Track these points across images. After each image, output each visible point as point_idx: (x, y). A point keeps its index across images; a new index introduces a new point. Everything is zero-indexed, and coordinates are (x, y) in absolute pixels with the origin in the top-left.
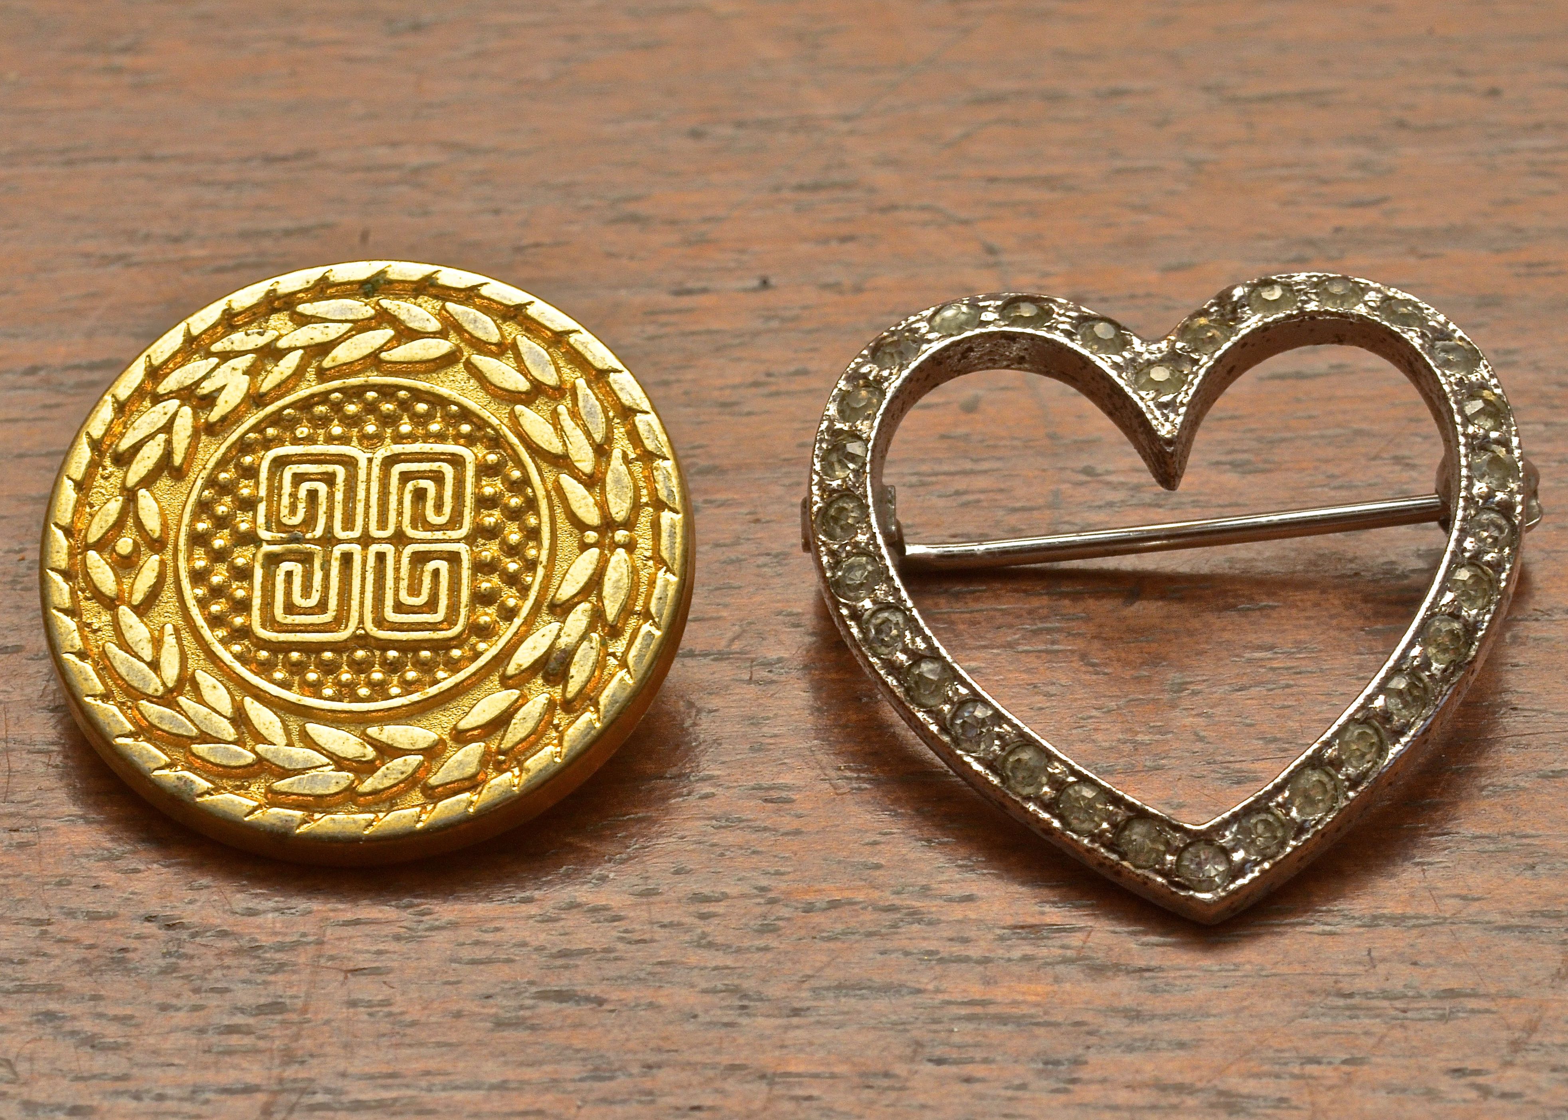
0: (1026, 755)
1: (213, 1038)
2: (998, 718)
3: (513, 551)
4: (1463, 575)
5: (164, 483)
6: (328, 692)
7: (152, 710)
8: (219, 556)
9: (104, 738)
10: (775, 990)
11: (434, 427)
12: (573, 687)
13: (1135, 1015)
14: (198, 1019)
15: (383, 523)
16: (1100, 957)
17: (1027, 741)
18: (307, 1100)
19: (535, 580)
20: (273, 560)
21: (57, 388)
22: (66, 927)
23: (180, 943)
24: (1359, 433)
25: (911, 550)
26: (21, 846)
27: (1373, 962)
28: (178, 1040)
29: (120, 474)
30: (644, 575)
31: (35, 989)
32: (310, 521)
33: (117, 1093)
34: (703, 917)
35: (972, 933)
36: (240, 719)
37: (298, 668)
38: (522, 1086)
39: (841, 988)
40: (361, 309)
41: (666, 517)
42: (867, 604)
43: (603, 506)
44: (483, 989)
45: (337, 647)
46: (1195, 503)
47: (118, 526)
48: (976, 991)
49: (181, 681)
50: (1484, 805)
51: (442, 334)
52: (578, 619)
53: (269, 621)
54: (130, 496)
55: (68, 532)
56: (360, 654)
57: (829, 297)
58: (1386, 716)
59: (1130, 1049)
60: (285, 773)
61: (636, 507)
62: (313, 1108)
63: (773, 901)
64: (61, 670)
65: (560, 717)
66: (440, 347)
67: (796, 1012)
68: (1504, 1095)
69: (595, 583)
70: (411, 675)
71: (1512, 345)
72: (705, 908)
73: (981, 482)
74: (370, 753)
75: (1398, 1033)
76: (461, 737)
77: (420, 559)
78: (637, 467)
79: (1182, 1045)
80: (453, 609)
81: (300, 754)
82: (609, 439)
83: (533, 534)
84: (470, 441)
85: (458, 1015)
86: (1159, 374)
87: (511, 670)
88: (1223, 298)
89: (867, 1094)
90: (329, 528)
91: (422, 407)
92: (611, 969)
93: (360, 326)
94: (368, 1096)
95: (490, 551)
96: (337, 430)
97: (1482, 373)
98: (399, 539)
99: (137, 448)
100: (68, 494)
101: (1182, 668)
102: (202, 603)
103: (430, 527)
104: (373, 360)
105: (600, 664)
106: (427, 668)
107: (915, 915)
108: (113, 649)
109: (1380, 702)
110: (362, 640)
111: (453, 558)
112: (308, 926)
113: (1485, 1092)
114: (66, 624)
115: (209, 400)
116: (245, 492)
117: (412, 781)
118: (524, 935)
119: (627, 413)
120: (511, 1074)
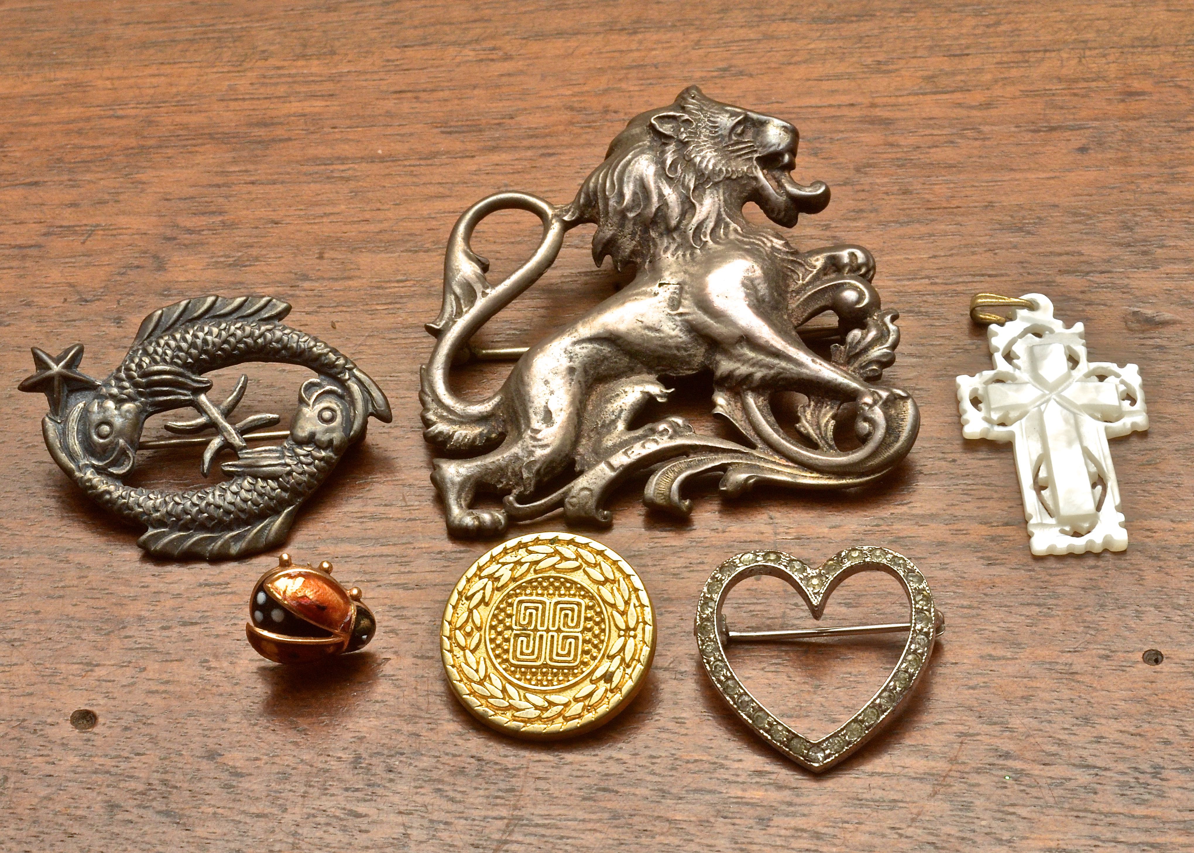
0: (760, 714)
1: (491, 800)
2: (752, 701)
3: (596, 636)
4: (910, 657)
5: (482, 607)
6: (533, 682)
7: (476, 687)
8: (500, 633)
9: (460, 695)
10: (674, 791)
11: (572, 592)
12: (613, 685)
13: (790, 804)
14: (487, 793)
15: (554, 625)
16: (781, 783)
17: (761, 709)
18: (521, 822)
19: (603, 647)
20: (517, 636)
21: (448, 560)
22: (445, 759)
23: (482, 766)
24: (890, 593)
25: (731, 634)
26: (432, 729)
27: (870, 788)
28: (480, 800)
29: (467, 603)
30: (639, 647)
31: (434, 780)
32: (530, 623)
33: (460, 818)
34: (653, 764)
35: (740, 773)
36: (504, 690)
37: (524, 674)
38: (590, 821)
39: (696, 791)
40: (549, 549)
41: (647, 627)
42: (712, 659)
43: (626, 622)
44: (579, 786)
45: (537, 667)
46: (831, 618)
47: (467, 621)
48: (740, 793)
49: (485, 677)
50: (914, 734)
51: (576, 559)
52: (617, 660)
53: (515, 657)
54: (471, 611)
55: (450, 623)
56: (544, 670)
57: (714, 534)
58: (880, 705)
59: (787, 816)
60: (518, 710)
61: (638, 622)
62: (522, 825)
63: (676, 759)
64: (447, 671)
65: (609, 694)
66: (575, 564)
67: (680, 798)
68: (907, 837)
69: (623, 649)
70: (561, 678)
71: (947, 561)
72: (654, 761)
73: (759, 607)
74: (546, 704)
75: (875, 814)
76: (576, 700)
77: (566, 638)
78: (639, 609)
79: (804, 815)
80: (576, 655)
81: (523, 704)
82: (629, 599)
83: (603, 631)
84: (584, 597)
85: (571, 795)
86: (815, 581)
87: (594, 678)
88: (839, 555)
89: (701, 828)
90: (536, 626)
91: (568, 585)
92: (621, 781)
93: (549, 555)
94: (541, 822)
95: (589, 636)
96: (540, 592)
97: (924, 585)
98: (559, 630)
99: (473, 595)
100: (450, 610)
101: (819, 680)
102: (493, 650)
103: (569, 627)
104: (553, 567)
105: (623, 677)
106: (566, 675)
107: (722, 766)
108: (463, 665)
109: (878, 701)
110: (545, 665)
111: (576, 638)
112: (524, 762)
113: (901, 835)
114: (448, 655)
115: (498, 579)
116: (509, 612)
117: (560, 714)
118: (594, 767)
119: (636, 590)
120: (587, 816)
